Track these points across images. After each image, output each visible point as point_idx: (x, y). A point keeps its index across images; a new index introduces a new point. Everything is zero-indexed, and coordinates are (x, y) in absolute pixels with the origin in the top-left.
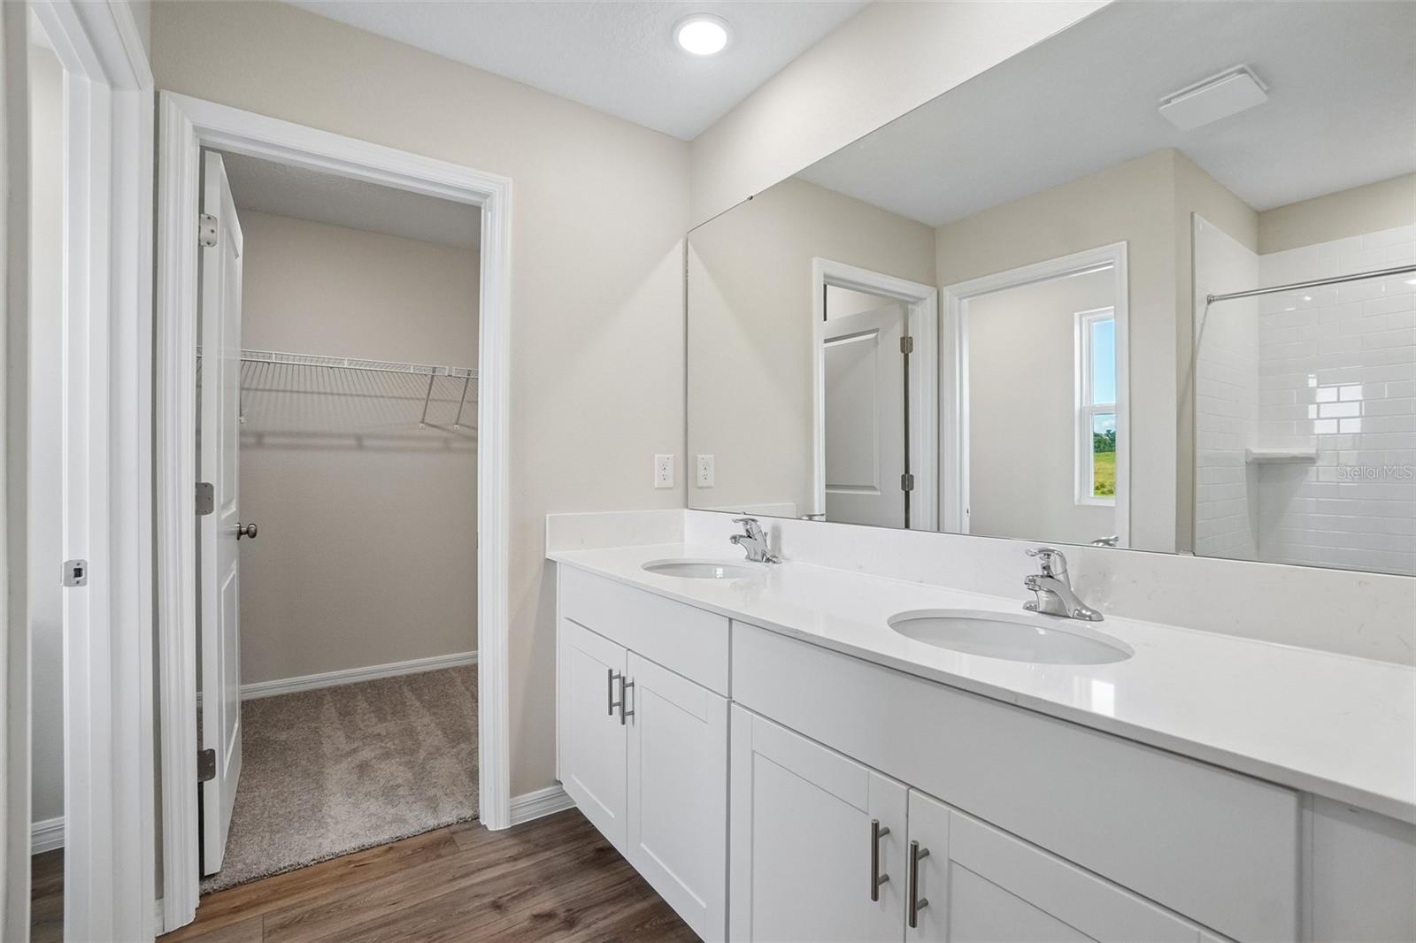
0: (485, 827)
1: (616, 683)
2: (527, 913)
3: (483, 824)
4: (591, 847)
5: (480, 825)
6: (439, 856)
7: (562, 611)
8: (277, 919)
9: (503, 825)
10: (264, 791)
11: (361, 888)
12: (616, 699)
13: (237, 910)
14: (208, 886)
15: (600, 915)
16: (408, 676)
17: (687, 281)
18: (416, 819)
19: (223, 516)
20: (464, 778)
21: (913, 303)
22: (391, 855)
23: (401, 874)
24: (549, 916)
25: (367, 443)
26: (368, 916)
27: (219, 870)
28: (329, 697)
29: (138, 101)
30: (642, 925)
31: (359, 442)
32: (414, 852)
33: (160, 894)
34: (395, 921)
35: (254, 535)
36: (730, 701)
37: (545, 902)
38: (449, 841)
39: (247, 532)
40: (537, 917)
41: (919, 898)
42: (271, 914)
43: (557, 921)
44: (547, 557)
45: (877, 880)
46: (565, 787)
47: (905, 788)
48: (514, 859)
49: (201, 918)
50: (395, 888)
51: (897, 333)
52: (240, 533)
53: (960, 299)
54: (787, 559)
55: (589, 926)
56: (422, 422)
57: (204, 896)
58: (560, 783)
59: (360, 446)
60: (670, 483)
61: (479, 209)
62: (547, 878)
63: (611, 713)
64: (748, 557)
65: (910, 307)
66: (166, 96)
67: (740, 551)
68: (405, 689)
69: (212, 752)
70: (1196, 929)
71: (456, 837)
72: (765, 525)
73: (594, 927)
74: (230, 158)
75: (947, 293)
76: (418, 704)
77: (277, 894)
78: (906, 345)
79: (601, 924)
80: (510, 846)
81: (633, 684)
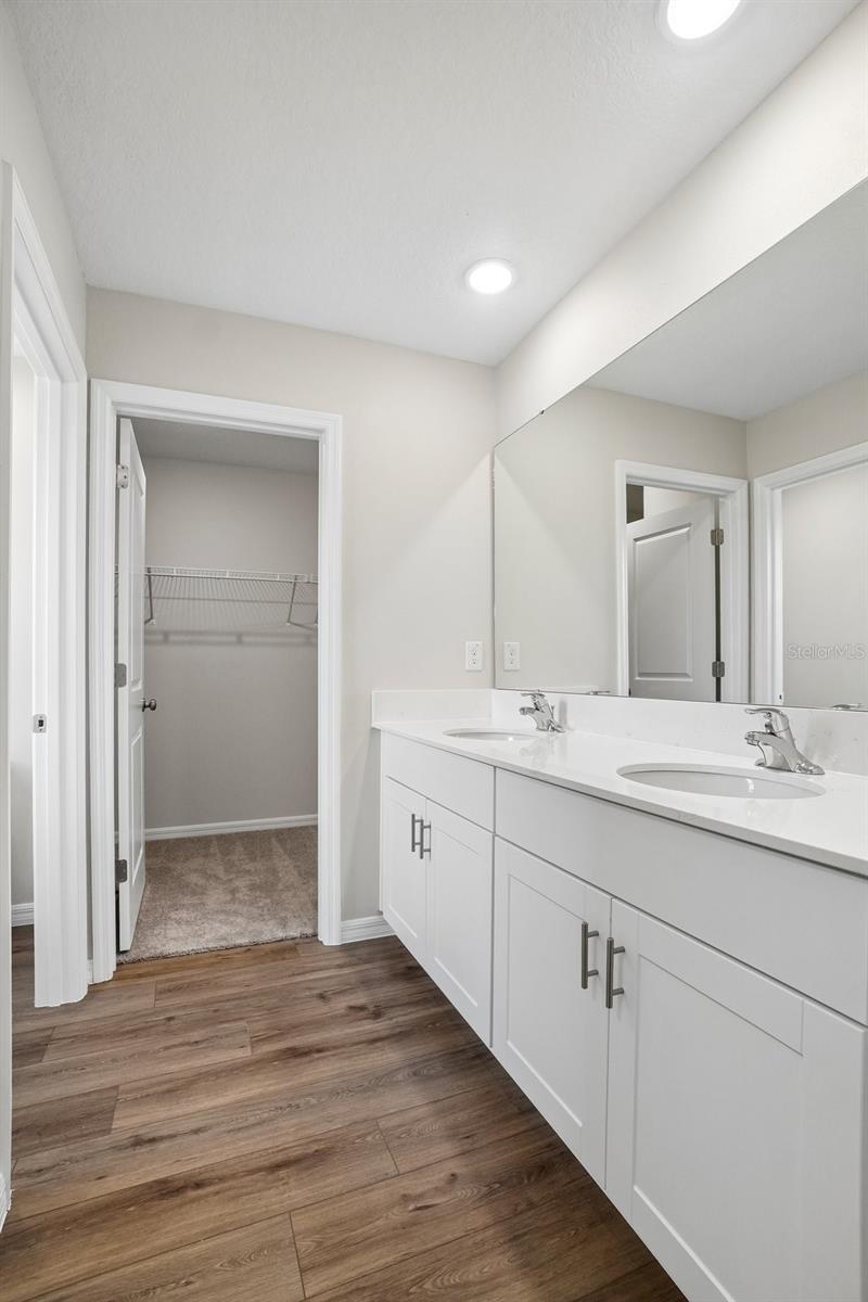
0: (321, 942)
1: (418, 825)
2: (344, 1004)
3: (320, 939)
4: (403, 965)
5: (318, 940)
6: (284, 959)
7: (385, 769)
8: (166, 986)
9: (335, 942)
10: (163, 902)
11: (226, 973)
12: (417, 840)
13: (140, 976)
14: (122, 958)
15: (402, 1013)
16: (276, 830)
17: (493, 490)
18: (271, 932)
19: (134, 690)
20: (309, 905)
21: (723, 496)
22: (248, 954)
23: (255, 968)
24: (362, 1008)
25: (246, 639)
26: (226, 992)
27: (128, 948)
28: (215, 842)
29: (77, 389)
30: (433, 1024)
31: (239, 639)
32: (266, 954)
33: (90, 956)
34: (246, 997)
35: (154, 708)
36: (495, 835)
37: (360, 998)
38: (293, 949)
39: (149, 706)
40: (351, 1008)
41: (615, 987)
42: (161, 982)
43: (366, 1012)
44: (373, 725)
45: (585, 974)
46: (386, 916)
47: (609, 897)
48: (340, 966)
49: (117, 977)
50: (248, 976)
51: (708, 526)
52: (145, 707)
53: (773, 489)
54: (569, 729)
55: (391, 1019)
56: (289, 621)
57: (119, 964)
58: (381, 913)
59: (240, 642)
60: (479, 666)
61: (317, 442)
62: (363, 983)
63: (413, 850)
64: (538, 728)
65: (721, 500)
66: (94, 382)
67: (530, 722)
68: (273, 840)
69: (125, 862)
70: (801, 998)
71: (298, 948)
72: (552, 700)
73: (395, 1020)
74: (136, 422)
75: (758, 484)
76: (281, 851)
77: (167, 970)
78: (717, 537)
79: (401, 1019)
80: (337, 958)
81: (430, 827)
